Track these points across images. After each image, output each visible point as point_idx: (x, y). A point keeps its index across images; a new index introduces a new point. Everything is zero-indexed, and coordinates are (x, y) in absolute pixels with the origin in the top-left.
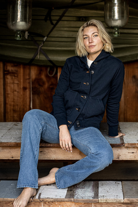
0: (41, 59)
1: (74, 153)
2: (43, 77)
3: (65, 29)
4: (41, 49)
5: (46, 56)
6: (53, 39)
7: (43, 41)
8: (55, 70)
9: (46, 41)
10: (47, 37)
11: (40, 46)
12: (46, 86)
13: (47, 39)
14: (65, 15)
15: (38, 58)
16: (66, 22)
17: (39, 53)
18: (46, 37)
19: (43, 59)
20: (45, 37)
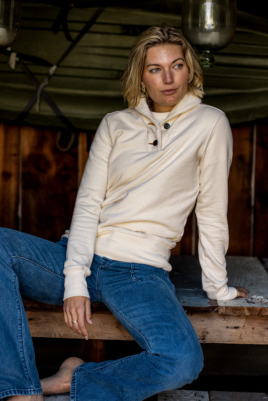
0: (42, 113)
1: (104, 324)
2: (47, 151)
3: (97, 51)
4: (43, 92)
5: (54, 107)
6: (70, 72)
7: (48, 75)
8: (73, 137)
9: (54, 75)
10: (58, 66)
11: (41, 86)
12: (53, 170)
13: (56, 70)
14: (99, 20)
15: (35, 110)
16: (98, 36)
17: (38, 101)
18: (54, 68)
19: (46, 114)
20: (51, 65)
